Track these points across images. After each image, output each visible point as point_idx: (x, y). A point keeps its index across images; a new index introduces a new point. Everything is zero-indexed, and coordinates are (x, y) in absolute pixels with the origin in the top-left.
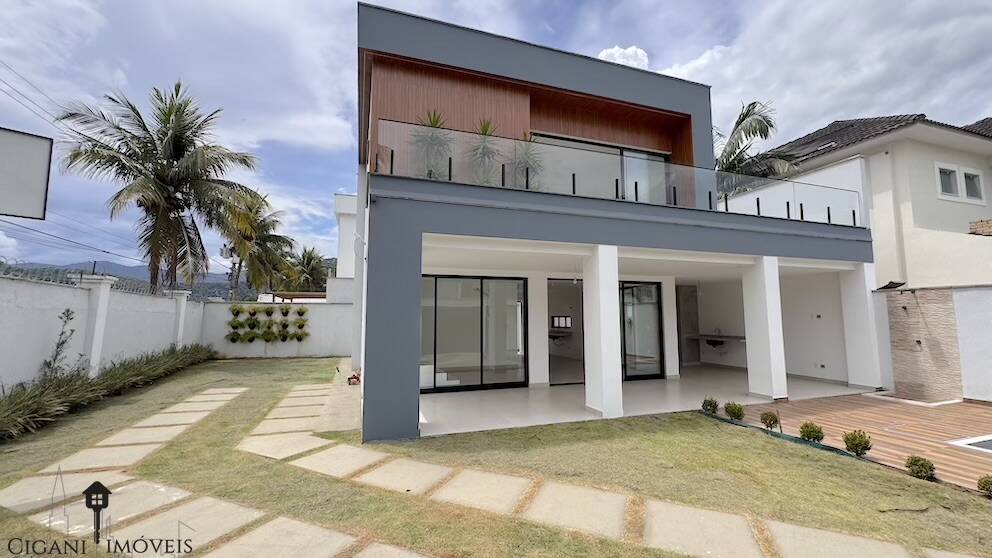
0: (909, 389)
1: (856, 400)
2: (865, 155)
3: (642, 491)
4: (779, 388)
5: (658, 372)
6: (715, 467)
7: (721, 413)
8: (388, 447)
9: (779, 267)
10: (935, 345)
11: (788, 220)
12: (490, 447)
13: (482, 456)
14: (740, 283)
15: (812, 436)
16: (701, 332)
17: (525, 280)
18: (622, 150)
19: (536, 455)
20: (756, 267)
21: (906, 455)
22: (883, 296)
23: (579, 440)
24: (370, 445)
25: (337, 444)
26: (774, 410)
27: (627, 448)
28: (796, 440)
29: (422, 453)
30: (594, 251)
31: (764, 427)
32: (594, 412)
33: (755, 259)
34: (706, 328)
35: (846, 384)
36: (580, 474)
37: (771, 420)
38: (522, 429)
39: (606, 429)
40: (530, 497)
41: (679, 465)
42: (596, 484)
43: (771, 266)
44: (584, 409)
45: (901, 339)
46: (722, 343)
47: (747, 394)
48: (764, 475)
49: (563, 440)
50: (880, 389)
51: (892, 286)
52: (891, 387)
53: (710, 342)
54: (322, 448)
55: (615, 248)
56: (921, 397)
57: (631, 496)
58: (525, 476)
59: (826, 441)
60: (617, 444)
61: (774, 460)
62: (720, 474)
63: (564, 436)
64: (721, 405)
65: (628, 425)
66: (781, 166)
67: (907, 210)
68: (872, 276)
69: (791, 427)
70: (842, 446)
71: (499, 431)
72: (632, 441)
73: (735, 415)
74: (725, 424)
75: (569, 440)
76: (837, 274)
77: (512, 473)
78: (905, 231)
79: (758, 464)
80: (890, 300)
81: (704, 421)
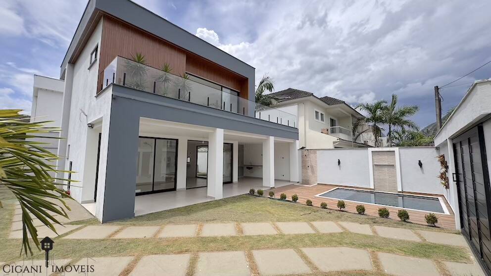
0: (305, 182)
1: (293, 186)
2: (298, 103)
3: (238, 221)
4: (272, 184)
5: (230, 181)
6: (258, 211)
7: (256, 194)
8: (119, 222)
9: (274, 140)
10: (312, 167)
11: (277, 124)
12: (172, 216)
13: (172, 219)
14: (261, 145)
15: (283, 198)
16: (245, 164)
17: (177, 140)
18: (222, 86)
19: (194, 216)
20: (267, 140)
21: (306, 200)
22: (301, 151)
23: (209, 208)
24: (108, 224)
25: (85, 226)
26: (272, 191)
27: (229, 209)
28: (279, 200)
29: (140, 223)
30: (215, 131)
31: (269, 197)
32: (211, 198)
33: (267, 137)
34: (246, 162)
35: (289, 181)
36: (215, 220)
37: (272, 194)
38: (183, 207)
39: (217, 203)
40: (200, 230)
41: (247, 212)
42: (222, 221)
43: (272, 139)
44: (207, 197)
45: (304, 166)
46: (252, 168)
47: (262, 187)
48: (272, 211)
49: (203, 209)
50: (298, 182)
51: (303, 148)
52: (301, 181)
53: (248, 168)
54: (77, 229)
55: (223, 130)
56: (308, 184)
57: (236, 223)
58: (194, 223)
59: (287, 199)
60: (224, 208)
61: (274, 207)
62: (260, 212)
63: (202, 208)
64: (256, 191)
65: (225, 201)
66: (274, 102)
67: (307, 123)
68: (298, 144)
69: (277, 196)
70: (291, 200)
71: (173, 209)
72: (229, 207)
73: (261, 193)
74: (257, 197)
75: (205, 209)
76: (289, 143)
77: (188, 223)
78: (307, 130)
79: (270, 208)
80: (302, 153)
81: (251, 197)
